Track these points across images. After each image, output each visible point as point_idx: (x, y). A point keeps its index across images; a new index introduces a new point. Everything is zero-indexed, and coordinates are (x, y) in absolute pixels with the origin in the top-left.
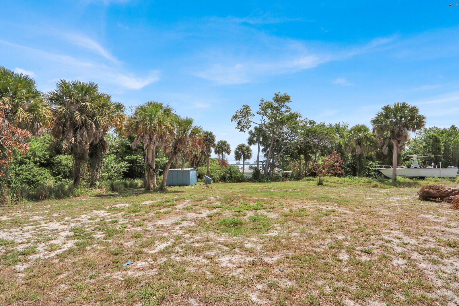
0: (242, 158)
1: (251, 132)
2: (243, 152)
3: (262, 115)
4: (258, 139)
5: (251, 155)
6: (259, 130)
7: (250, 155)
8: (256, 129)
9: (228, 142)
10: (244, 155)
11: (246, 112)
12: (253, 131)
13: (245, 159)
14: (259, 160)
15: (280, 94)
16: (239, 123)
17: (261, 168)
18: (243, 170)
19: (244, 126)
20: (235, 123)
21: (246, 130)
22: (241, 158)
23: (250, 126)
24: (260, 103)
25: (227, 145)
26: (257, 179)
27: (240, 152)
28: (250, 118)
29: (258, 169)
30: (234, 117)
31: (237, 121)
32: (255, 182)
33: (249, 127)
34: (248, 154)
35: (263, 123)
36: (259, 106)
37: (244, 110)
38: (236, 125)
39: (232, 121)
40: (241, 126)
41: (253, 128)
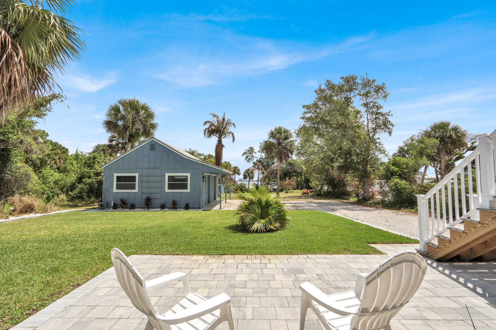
0: (248, 178)
1: (254, 163)
2: (249, 174)
3: (261, 153)
4: (258, 167)
5: (254, 176)
6: (259, 162)
8: (257, 161)
9: (239, 168)
10: (249, 177)
11: (251, 150)
13: (249, 179)
14: (259, 180)
16: (247, 157)
17: (260, 185)
18: (249, 186)
19: (249, 159)
21: (251, 161)
23: (254, 159)
24: (259, 145)
25: (239, 169)
27: (247, 174)
28: (253, 154)
29: (258, 186)
30: (244, 153)
31: (245, 156)
34: (252, 176)
35: (261, 157)
36: (259, 147)
37: (250, 149)
38: (245, 158)
39: (242, 156)
40: (248, 159)
41: (255, 160)
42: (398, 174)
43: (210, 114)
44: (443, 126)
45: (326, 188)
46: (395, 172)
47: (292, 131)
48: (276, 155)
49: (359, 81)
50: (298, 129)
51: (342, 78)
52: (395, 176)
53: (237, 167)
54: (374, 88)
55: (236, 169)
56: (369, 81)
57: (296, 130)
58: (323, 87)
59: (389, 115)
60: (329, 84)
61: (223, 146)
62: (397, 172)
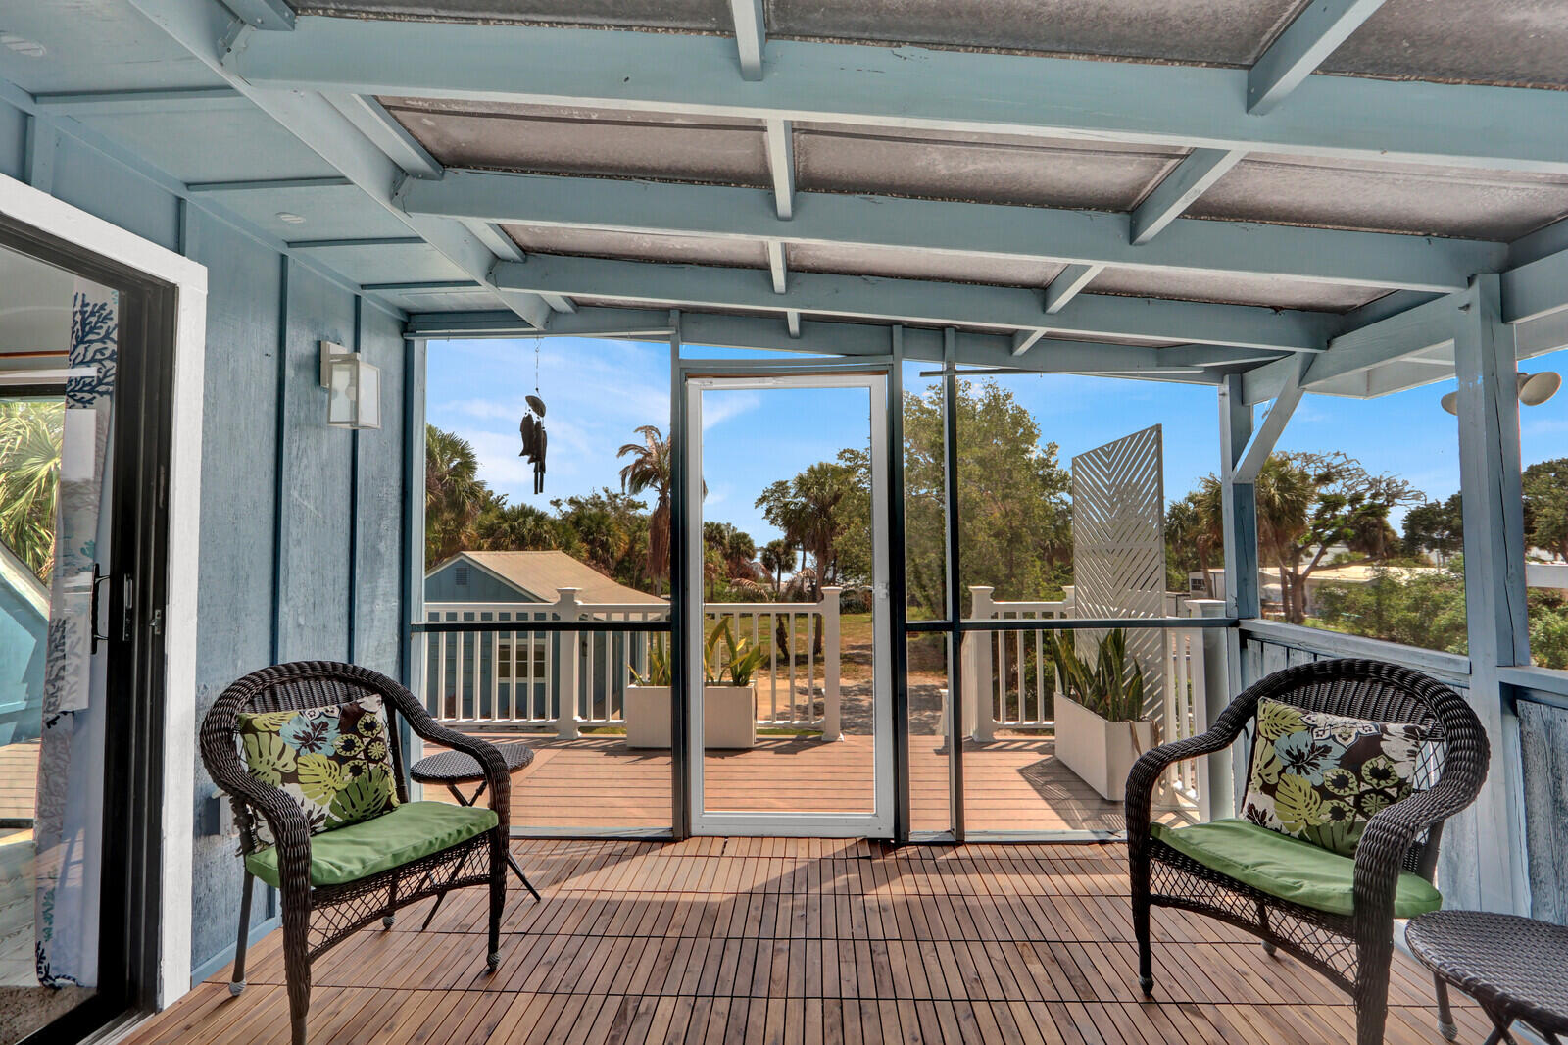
0: (777, 566)
2: (778, 556)
5: (792, 562)
9: (751, 537)
10: (779, 562)
13: (780, 569)
16: (769, 511)
19: (777, 515)
22: (774, 566)
25: (749, 542)
27: (772, 556)
30: (760, 499)
31: (765, 506)
37: (777, 487)
38: (763, 512)
39: (756, 507)
40: (772, 516)
43: (637, 431)
55: (741, 542)
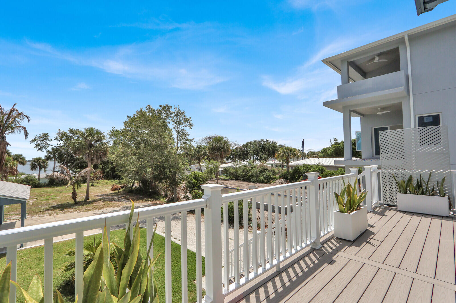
0: (38, 168)
1: (48, 151)
2: (39, 164)
3: (59, 141)
4: (54, 156)
6: (56, 150)
7: (46, 165)
8: (53, 149)
9: (24, 156)
11: (45, 137)
12: (51, 150)
13: (40, 169)
14: (55, 171)
15: (73, 129)
16: (38, 145)
18: (39, 178)
19: (42, 147)
20: (34, 144)
21: (44, 150)
24: (57, 132)
25: (23, 158)
26: (52, 185)
27: (36, 164)
28: (48, 142)
29: (53, 177)
30: (33, 140)
31: (36, 143)
32: (50, 187)
33: (47, 147)
34: (44, 166)
35: (59, 145)
36: (57, 134)
37: (43, 136)
38: (35, 146)
40: (39, 147)
41: (50, 149)
42: (197, 185)
44: (219, 139)
45: (137, 185)
46: (195, 184)
47: (106, 134)
48: (87, 157)
49: (173, 110)
50: (112, 131)
51: (161, 106)
52: (195, 187)
53: (21, 155)
54: (183, 117)
55: (19, 158)
56: (180, 113)
57: (110, 132)
58: (144, 109)
59: (193, 141)
60: (150, 108)
61: (8, 144)
62: (196, 184)
